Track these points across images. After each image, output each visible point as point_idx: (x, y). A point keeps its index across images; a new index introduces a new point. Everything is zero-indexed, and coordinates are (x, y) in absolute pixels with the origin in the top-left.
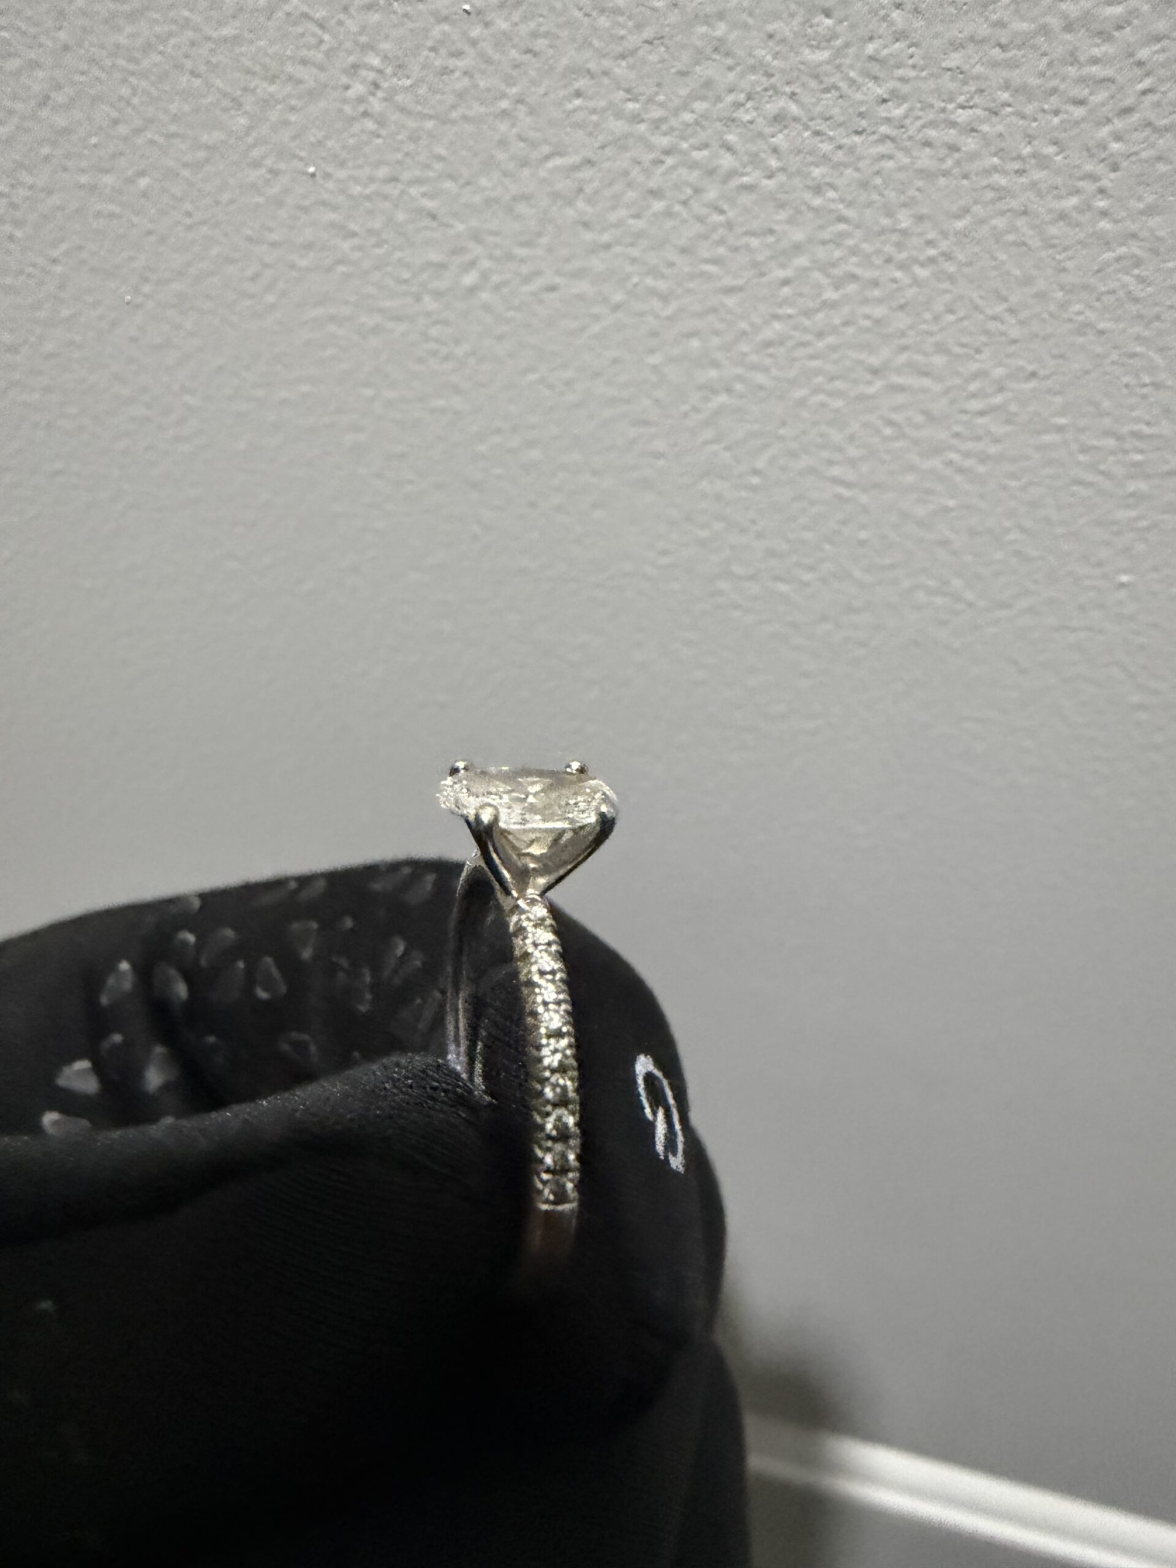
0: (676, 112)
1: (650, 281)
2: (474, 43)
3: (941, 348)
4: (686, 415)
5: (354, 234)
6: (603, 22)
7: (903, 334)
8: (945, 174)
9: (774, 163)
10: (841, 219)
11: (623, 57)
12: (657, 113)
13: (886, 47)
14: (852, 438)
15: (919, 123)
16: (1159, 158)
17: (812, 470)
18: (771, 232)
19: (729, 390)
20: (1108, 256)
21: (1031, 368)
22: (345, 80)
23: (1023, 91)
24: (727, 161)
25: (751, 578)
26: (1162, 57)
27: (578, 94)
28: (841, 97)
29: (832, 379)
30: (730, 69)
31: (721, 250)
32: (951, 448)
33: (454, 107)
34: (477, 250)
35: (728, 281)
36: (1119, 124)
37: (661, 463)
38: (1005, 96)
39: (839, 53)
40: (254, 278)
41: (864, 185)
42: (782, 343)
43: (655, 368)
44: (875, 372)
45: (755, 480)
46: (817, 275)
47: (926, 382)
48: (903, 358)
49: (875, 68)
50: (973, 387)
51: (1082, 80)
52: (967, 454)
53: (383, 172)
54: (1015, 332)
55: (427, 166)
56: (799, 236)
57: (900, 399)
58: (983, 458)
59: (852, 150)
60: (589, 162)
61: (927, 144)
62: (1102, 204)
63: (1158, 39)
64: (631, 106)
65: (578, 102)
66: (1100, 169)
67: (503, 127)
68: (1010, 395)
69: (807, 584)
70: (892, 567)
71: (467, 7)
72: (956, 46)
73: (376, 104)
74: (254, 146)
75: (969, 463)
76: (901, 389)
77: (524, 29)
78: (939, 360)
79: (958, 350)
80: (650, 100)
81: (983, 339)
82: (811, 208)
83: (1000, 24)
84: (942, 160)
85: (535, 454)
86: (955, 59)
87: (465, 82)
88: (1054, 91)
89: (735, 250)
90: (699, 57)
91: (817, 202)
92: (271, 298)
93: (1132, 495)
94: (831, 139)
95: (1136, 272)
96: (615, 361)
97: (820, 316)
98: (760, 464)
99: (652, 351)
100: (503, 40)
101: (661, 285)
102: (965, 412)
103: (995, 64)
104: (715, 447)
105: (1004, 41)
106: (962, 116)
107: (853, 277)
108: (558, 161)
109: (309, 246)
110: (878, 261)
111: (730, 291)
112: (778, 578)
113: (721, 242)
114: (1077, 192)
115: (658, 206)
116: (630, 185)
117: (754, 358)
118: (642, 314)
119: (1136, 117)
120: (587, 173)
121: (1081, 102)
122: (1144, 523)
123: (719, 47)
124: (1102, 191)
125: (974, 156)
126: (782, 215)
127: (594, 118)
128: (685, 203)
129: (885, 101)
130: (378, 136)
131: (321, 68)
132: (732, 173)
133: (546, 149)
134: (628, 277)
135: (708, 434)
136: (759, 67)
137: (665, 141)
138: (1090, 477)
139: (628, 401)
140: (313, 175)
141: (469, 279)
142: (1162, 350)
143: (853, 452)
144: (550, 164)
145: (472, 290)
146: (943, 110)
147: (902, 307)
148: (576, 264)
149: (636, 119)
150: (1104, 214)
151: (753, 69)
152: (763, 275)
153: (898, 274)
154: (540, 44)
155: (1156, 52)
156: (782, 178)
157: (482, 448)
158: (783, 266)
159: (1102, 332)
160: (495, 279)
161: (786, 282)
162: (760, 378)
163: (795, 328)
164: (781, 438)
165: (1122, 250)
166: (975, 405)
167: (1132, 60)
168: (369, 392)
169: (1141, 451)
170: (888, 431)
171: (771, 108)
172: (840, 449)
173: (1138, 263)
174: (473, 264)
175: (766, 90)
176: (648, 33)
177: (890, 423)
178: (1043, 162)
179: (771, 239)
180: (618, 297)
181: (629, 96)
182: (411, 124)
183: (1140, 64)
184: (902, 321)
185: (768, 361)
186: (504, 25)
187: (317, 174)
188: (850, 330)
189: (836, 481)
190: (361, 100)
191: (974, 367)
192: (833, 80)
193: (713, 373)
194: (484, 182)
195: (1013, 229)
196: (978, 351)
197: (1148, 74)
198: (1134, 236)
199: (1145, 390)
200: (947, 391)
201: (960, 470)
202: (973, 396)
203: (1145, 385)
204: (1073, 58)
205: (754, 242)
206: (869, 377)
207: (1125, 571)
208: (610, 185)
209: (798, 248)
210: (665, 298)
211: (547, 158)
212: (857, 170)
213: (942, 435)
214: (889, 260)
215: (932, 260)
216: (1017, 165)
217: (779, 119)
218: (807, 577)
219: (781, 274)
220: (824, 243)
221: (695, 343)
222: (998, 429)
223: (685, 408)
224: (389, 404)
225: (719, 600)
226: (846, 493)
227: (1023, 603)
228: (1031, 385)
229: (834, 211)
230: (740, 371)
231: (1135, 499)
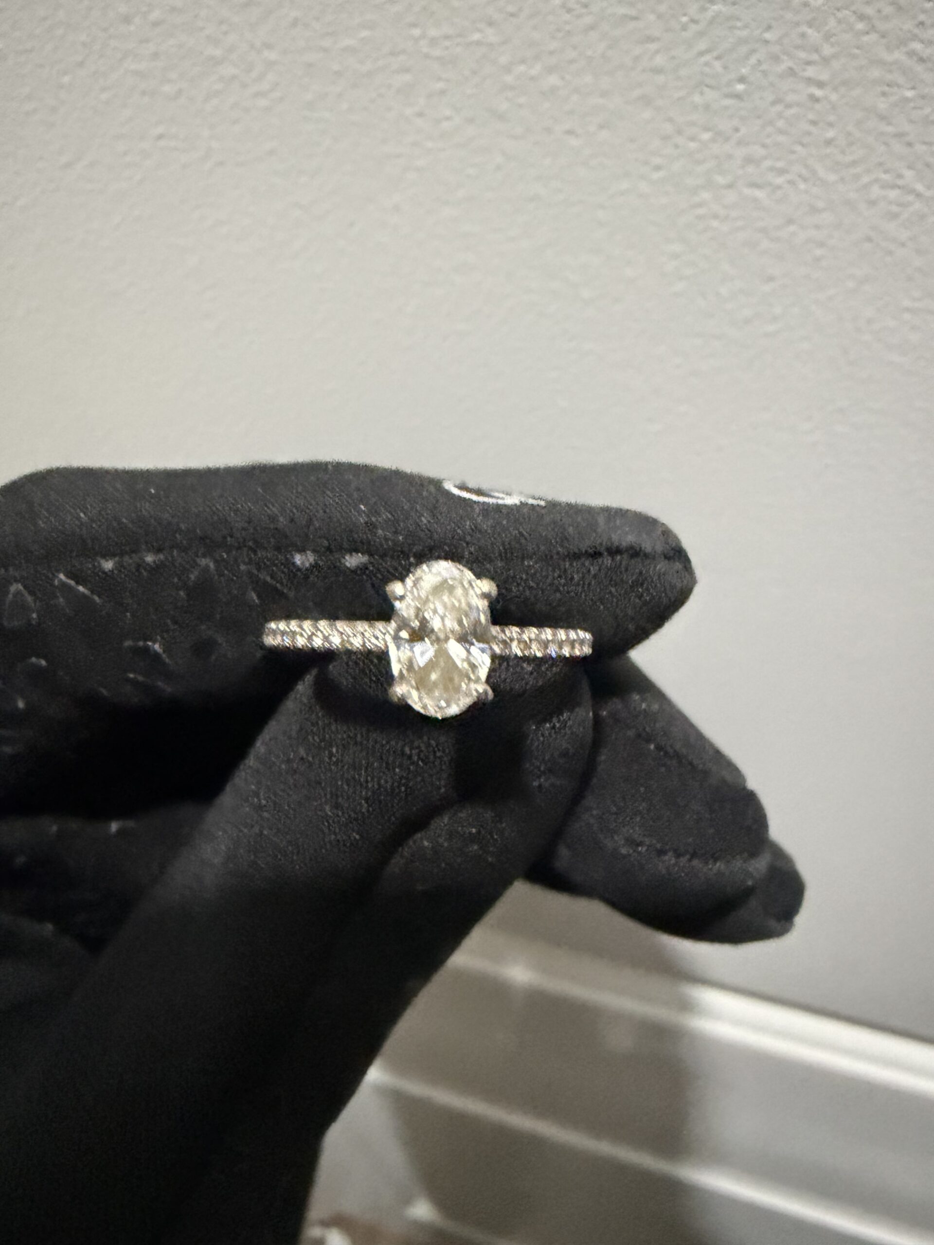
17: (791, 72)
25: (730, 186)
37: (660, 79)
69: (779, 187)
70: (854, 163)
85: (553, 80)
135: (702, 45)
139: (636, 18)
143: (827, 50)
157: (509, 79)
164: (767, 42)
168: (417, 32)
170: (860, 26)
172: (816, 49)
177: (862, 17)
189: (810, 81)
218: (779, 180)
224: (433, 42)
225: (701, 211)
226: (818, 93)
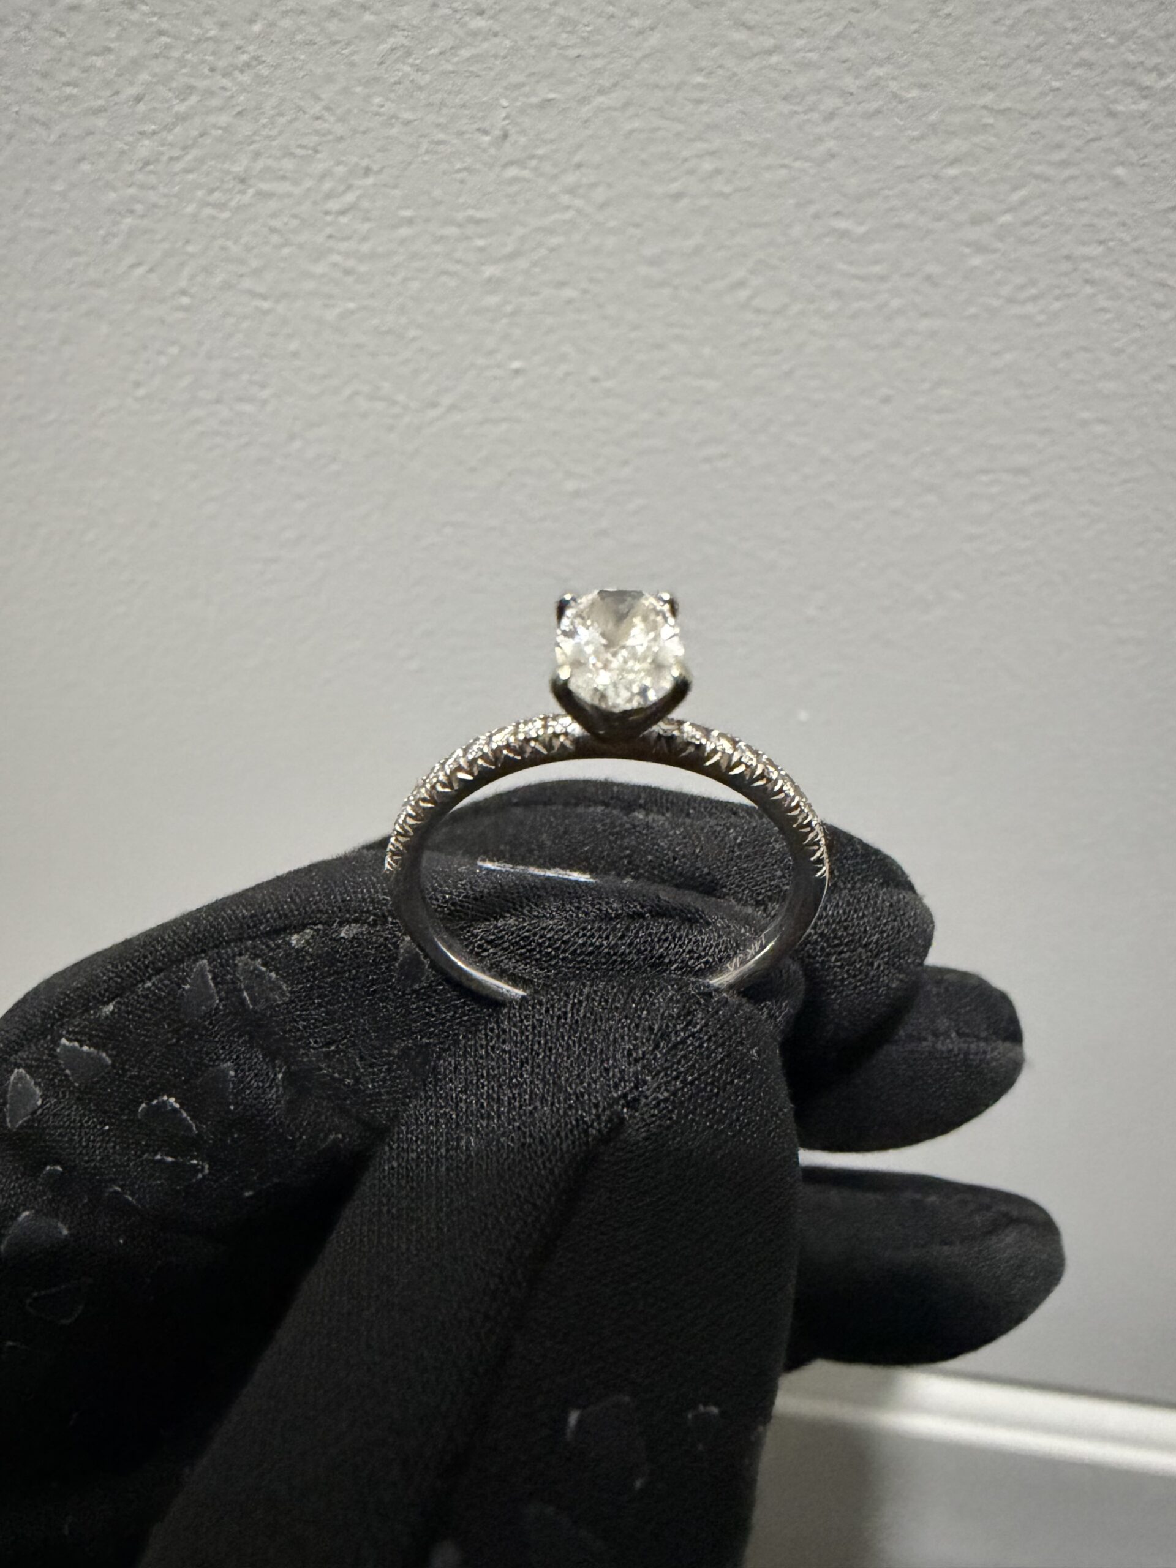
1: (28, 109)
3: (286, 152)
7: (251, 140)
10: (161, 33)
14: (248, 249)
18: (109, 50)
19: (131, 212)
20: (384, 47)
21: (365, 162)
29: (211, 191)
31: (74, 73)
32: (331, 250)
35: (92, 102)
42: (157, 160)
43: (63, 196)
44: (242, 180)
45: (185, 300)
46: (161, 89)
47: (286, 186)
48: (259, 164)
52: (347, 255)
54: (340, 129)
56: (132, 52)
57: (273, 205)
58: (360, 257)
68: (358, 192)
75: (351, 263)
76: (270, 195)
78: (288, 164)
79: (300, 152)
81: (316, 138)
82: (134, 24)
89: (86, 70)
93: (489, 280)
95: (410, 61)
97: (178, 130)
98: (183, 284)
99: (53, 179)
101: (39, 112)
102: (327, 213)
104: (141, 270)
107: (191, 89)
110: (205, 70)
111: (98, 111)
112: (240, 399)
113: (71, 64)
117: (139, 178)
118: (32, 143)
122: (509, 308)
128: (28, 27)
138: (451, 267)
147: (240, 114)
152: (117, 93)
153: (225, 82)
158: (131, 83)
159: (407, 123)
161: (138, 99)
162: (152, 197)
163: (162, 143)
165: (392, 41)
166: (334, 205)
169: (481, 237)
173: (409, 54)
179: (111, 57)
184: (245, 128)
185: (153, 179)
188: (208, 141)
191: (319, 167)
193: (113, 195)
195: (300, 29)
196: (316, 151)
198: (395, 26)
199: (459, 176)
200: (306, 195)
201: (347, 272)
202: (329, 196)
203: (459, 171)
205: (99, 62)
206: (240, 187)
207: (513, 357)
209: (136, 64)
210: (46, 125)
213: (319, 238)
214: (213, 69)
215: (247, 65)
219: (133, 91)
220: (155, 57)
221: (86, 167)
222: (361, 227)
223: (102, 233)
227: (447, 400)
228: (370, 180)
229: (151, 24)
230: (132, 191)
231: (493, 284)
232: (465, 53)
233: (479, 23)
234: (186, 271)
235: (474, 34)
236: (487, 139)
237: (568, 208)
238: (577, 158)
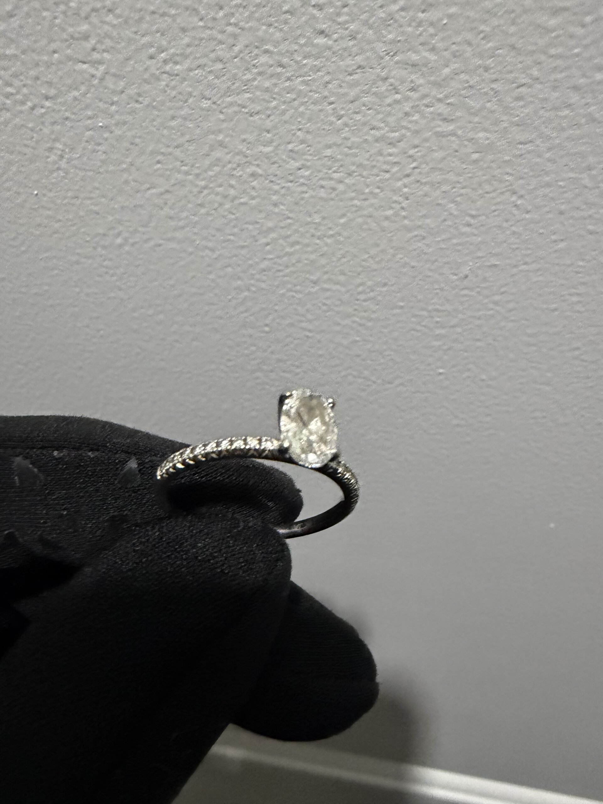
0: (206, 171)
1: (204, 243)
2: (106, 139)
3: (343, 273)
4: (230, 301)
5: (60, 221)
6: (165, 132)
7: (324, 266)
8: (332, 199)
9: (254, 193)
10: (289, 218)
11: (177, 147)
12: (197, 171)
13: (297, 146)
14: (308, 310)
15: (317, 178)
16: (426, 195)
17: (292, 325)
18: (257, 223)
19: (248, 290)
20: (410, 235)
21: (385, 281)
22: (47, 154)
23: (360, 165)
24: (232, 192)
25: (272, 371)
26: (419, 154)
27: (158, 162)
28: (280, 166)
29: (295, 285)
30: (228, 153)
31: (236, 230)
32: (354, 315)
33: (101, 167)
34: (121, 228)
35: (241, 243)
36: (406, 180)
37: (222, 321)
38: (354, 168)
39: (276, 148)
40: (14, 239)
41: (297, 204)
42: (270, 270)
43: (213, 281)
44: (315, 283)
45: (267, 329)
46: (281, 241)
47: (338, 287)
48: (326, 277)
49: (294, 155)
50: (360, 289)
51: (385, 163)
52: (361, 318)
53: (70, 194)
54: (375, 266)
55: (91, 192)
56: (270, 224)
57: (328, 294)
58: (370, 320)
59: (288, 188)
60: (167, 191)
61: (322, 187)
62: (404, 213)
63: (416, 147)
64: (183, 168)
65: (159, 166)
66: (401, 199)
67: (125, 176)
68: (377, 293)
70: (336, 366)
71: (101, 124)
72: (329, 147)
73: (63, 164)
74: (7, 180)
75: (363, 322)
76: (327, 290)
77: (129, 134)
78: (342, 278)
79: (350, 274)
80: (193, 166)
81: (361, 269)
82: (274, 213)
83: (346, 139)
84: (331, 193)
85: (161, 317)
86: (328, 152)
87: (103, 157)
88: (374, 167)
89: (242, 230)
90: (212, 148)
91: (277, 210)
92: (23, 249)
93: (438, 335)
94: (279, 184)
95: (424, 242)
96: (193, 277)
97: (285, 259)
98: (267, 322)
99: (210, 273)
100: (119, 139)
101: (210, 244)
103: (347, 155)
104: (246, 314)
105: (349, 145)
106: (336, 176)
107: (298, 242)
108: (154, 191)
109: (39, 225)
110: (308, 235)
111: (243, 247)
112: (284, 371)
113: (234, 227)
114: (392, 208)
115: (203, 211)
116: (189, 202)
117: (257, 276)
118: (202, 257)
119: (412, 178)
120: (167, 196)
121: (387, 172)
122: (445, 347)
123: (221, 144)
124: (403, 208)
125: (344, 192)
126: (263, 215)
127: (168, 173)
128: (215, 210)
129: (300, 169)
130: (66, 179)
131: (34, 148)
132: (235, 198)
133: (148, 186)
134: (195, 241)
135: (242, 309)
136: (240, 153)
137: (203, 183)
138: (419, 328)
139: (202, 295)
140: (37, 194)
141: (119, 241)
142: (441, 274)
143: (310, 317)
144: (150, 192)
145: (120, 246)
146: (327, 173)
147: (322, 255)
148: (169, 235)
149: (187, 173)
150: (405, 217)
151: (238, 154)
152: (256, 241)
153: (318, 241)
154: (137, 140)
155: (418, 152)
156: (258, 200)
157: (136, 315)
158: (265, 237)
159: (413, 267)
160: (131, 241)
161: (268, 244)
162: (262, 285)
163: (275, 263)
164: (276, 311)
165: (416, 233)
166: (362, 297)
167: (406, 155)
168: (77, 290)
169: (439, 317)
170: (325, 308)
171: (249, 170)
172: (303, 316)
173: (424, 238)
174: (119, 234)
175: (246, 163)
176: (187, 137)
177: (324, 304)
178: (375, 195)
179: (258, 226)
180: (190, 250)
181: (182, 164)
182: (81, 174)
183: (410, 157)
184: (323, 261)
185: (265, 278)
186: (120, 133)
187: (39, 194)
188: (300, 265)
189: (304, 329)
190: (55, 162)
191: (358, 281)
192: (276, 159)
193: (239, 282)
194: (120, 199)
195: (366, 223)
196: (359, 274)
197: (415, 160)
198: (420, 227)
200: (348, 291)
201: (360, 325)
202: (360, 293)
203: (436, 289)
204: (380, 153)
205: (251, 227)
206: (312, 285)
207: (441, 368)
208: (180, 201)
209: (271, 230)
210: (212, 250)
211: (149, 189)
212: (292, 197)
213: (350, 310)
214: (313, 236)
215: (332, 236)
216: (363, 197)
217: (253, 175)
218: (298, 370)
219: (264, 241)
220: (282, 228)
221: (229, 269)
222: (375, 308)
223: (230, 297)
224: (88, 295)
225: (258, 381)
226: (310, 334)
227: (397, 382)
228: (385, 289)
229: (285, 214)
230: (252, 282)
231: (439, 337)
232: (455, 241)
233: (467, 229)
234: (271, 317)
235: (463, 234)
236: (455, 277)
237: (492, 309)
238: (503, 290)
